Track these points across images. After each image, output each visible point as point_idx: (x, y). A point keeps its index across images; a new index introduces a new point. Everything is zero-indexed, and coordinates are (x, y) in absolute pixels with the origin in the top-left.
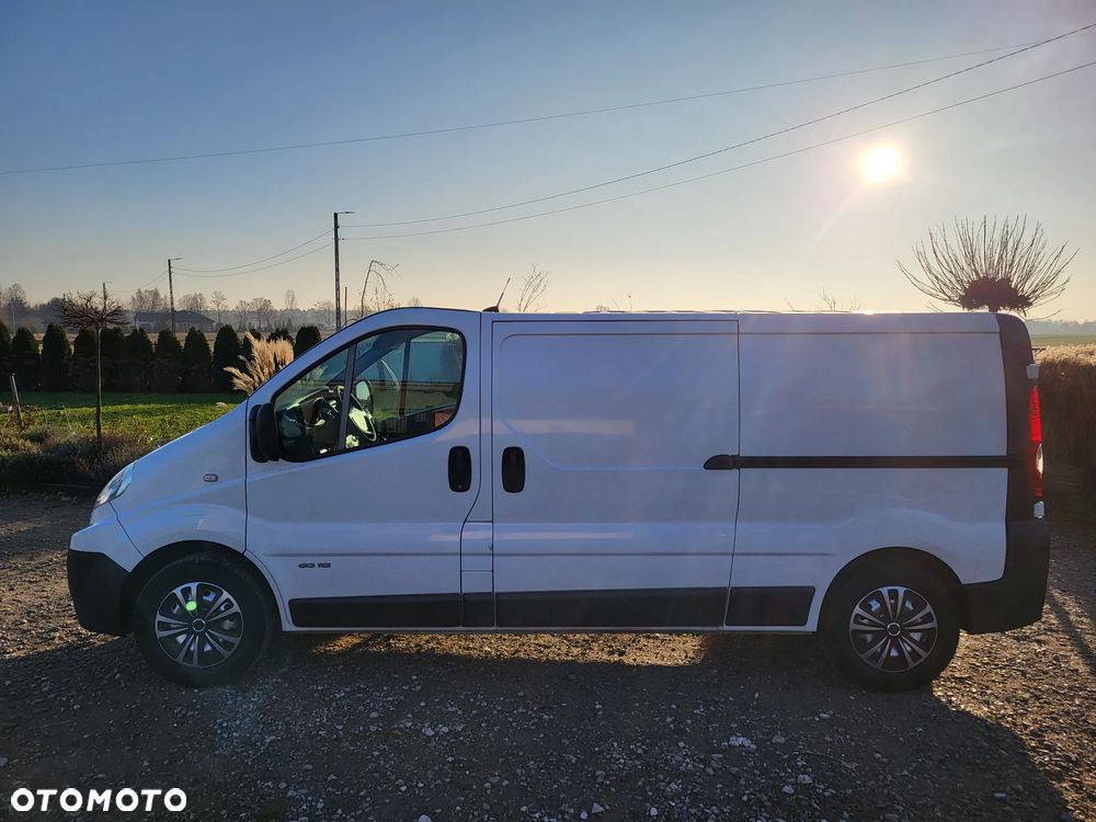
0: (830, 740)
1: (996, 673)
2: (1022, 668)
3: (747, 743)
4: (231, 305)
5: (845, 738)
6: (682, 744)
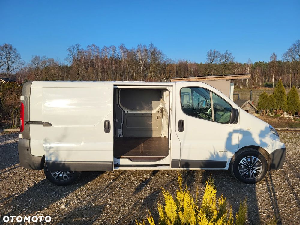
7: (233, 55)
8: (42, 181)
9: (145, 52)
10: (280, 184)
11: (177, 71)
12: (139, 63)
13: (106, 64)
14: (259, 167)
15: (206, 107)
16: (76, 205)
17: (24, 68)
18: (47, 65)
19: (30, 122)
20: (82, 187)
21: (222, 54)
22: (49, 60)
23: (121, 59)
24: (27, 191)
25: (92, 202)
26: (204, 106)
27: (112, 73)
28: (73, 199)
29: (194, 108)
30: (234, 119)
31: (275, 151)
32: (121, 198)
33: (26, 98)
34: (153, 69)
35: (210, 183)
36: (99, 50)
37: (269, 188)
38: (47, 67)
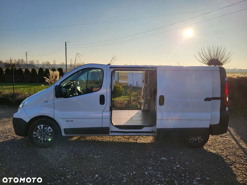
0: (183, 158)
1: (217, 144)
2: (222, 143)
3: (165, 159)
4: (40, 63)
5: (186, 158)
6: (151, 159)
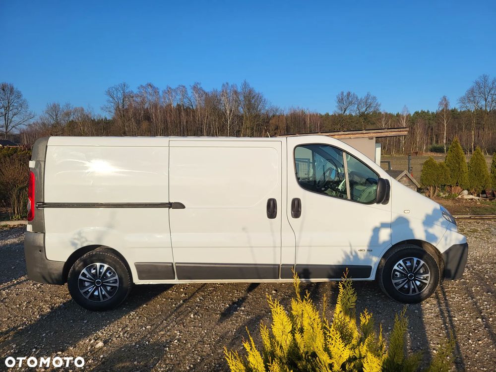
7: (379, 101)
8: (64, 304)
9: (235, 96)
10: (460, 303)
11: (287, 126)
12: (224, 114)
13: (170, 116)
14: (425, 276)
15: (336, 180)
16: (122, 341)
17: (34, 124)
18: (71, 118)
19: (45, 204)
20: (132, 313)
21: (361, 99)
22: (76, 110)
23: (194, 108)
24: (39, 320)
25: (149, 336)
26: (333, 177)
27: (180, 131)
28: (116, 333)
29: (318, 180)
30: (383, 197)
31: (450, 249)
32: (197, 330)
33: (38, 164)
34: (248, 124)
35: (346, 285)
36: (159, 92)
37: (441, 310)
38: (72, 121)
